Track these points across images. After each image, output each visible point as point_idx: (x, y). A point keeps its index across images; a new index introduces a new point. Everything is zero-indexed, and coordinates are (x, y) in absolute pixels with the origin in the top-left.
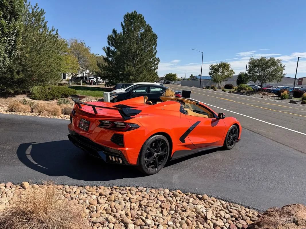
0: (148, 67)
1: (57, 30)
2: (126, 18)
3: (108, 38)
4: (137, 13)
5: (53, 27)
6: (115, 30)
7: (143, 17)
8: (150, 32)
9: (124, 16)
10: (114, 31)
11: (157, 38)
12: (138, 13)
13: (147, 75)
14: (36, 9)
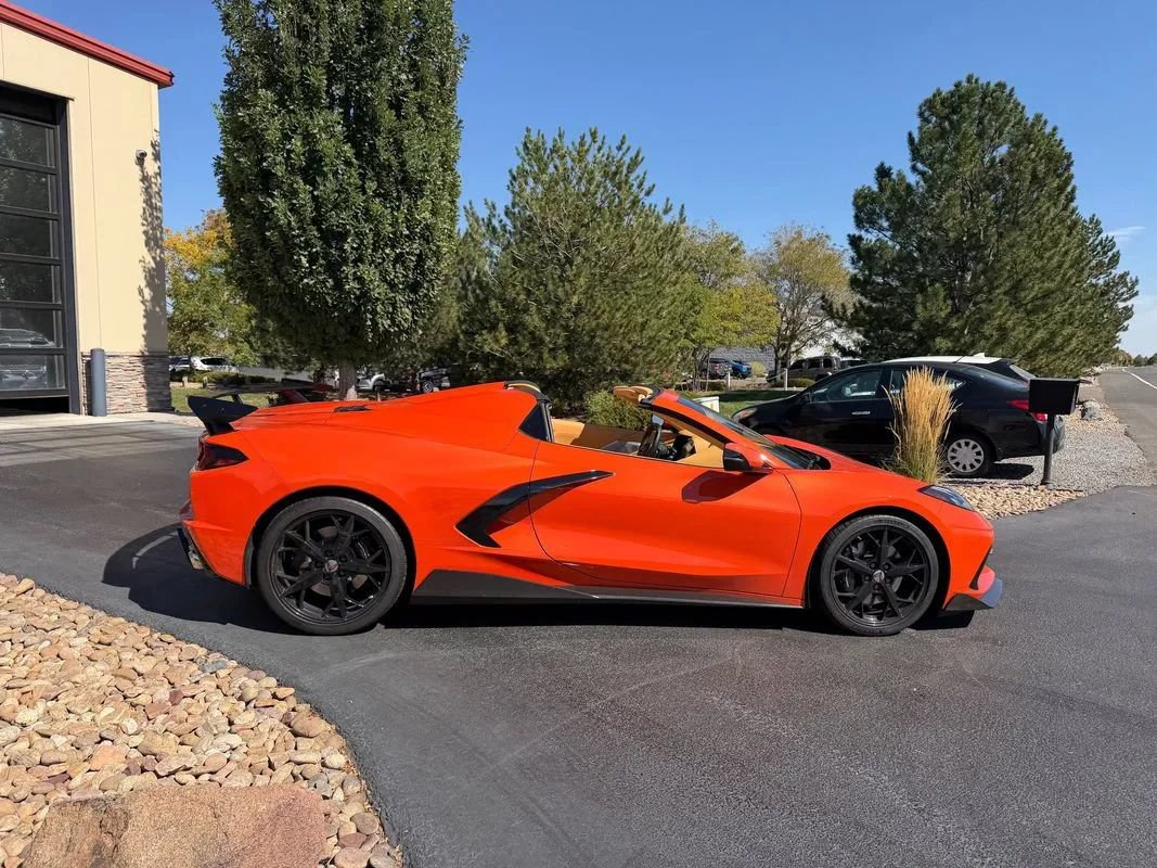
0: (1023, 294)
1: (683, 207)
2: (927, 114)
3: (855, 204)
4: (977, 81)
5: (668, 200)
6: (887, 165)
7: (1007, 91)
8: (1032, 146)
9: (920, 107)
10: (883, 173)
11: (1070, 165)
12: (980, 82)
13: (1013, 329)
14: (621, 153)
